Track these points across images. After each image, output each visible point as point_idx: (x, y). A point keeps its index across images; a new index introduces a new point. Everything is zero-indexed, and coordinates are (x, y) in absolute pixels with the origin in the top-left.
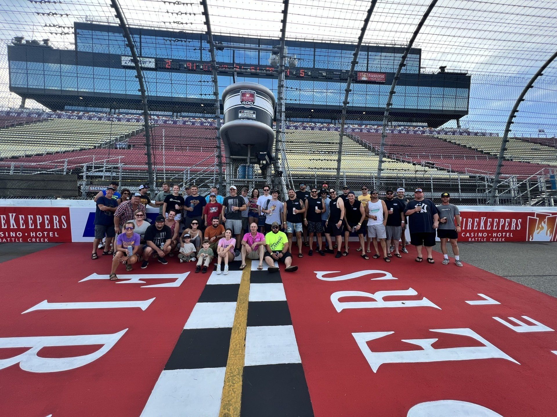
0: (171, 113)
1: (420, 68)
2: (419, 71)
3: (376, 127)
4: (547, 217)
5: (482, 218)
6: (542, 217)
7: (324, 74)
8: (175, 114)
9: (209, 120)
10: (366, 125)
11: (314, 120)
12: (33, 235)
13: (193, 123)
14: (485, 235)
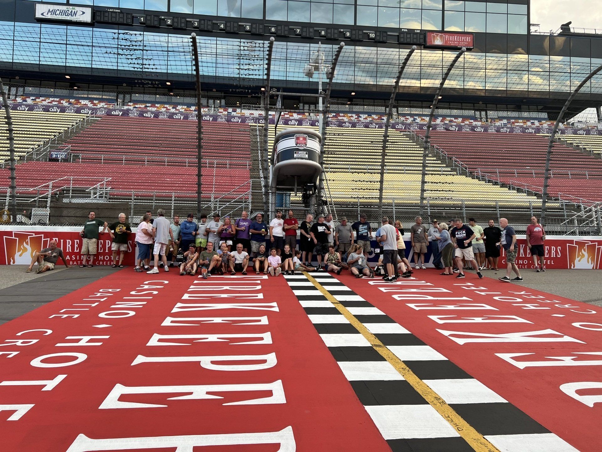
0: (112, 96)
1: (529, 25)
2: (529, 30)
3: (460, 120)
4: (586, 245)
5: (521, 245)
6: (581, 244)
7: (372, 35)
8: (121, 96)
9: (179, 107)
10: (444, 117)
11: (356, 108)
12: (101, 259)
13: (156, 115)
14: (525, 262)
